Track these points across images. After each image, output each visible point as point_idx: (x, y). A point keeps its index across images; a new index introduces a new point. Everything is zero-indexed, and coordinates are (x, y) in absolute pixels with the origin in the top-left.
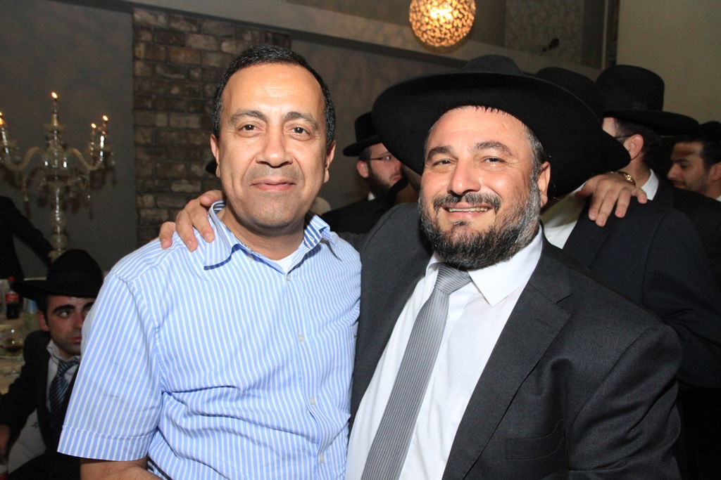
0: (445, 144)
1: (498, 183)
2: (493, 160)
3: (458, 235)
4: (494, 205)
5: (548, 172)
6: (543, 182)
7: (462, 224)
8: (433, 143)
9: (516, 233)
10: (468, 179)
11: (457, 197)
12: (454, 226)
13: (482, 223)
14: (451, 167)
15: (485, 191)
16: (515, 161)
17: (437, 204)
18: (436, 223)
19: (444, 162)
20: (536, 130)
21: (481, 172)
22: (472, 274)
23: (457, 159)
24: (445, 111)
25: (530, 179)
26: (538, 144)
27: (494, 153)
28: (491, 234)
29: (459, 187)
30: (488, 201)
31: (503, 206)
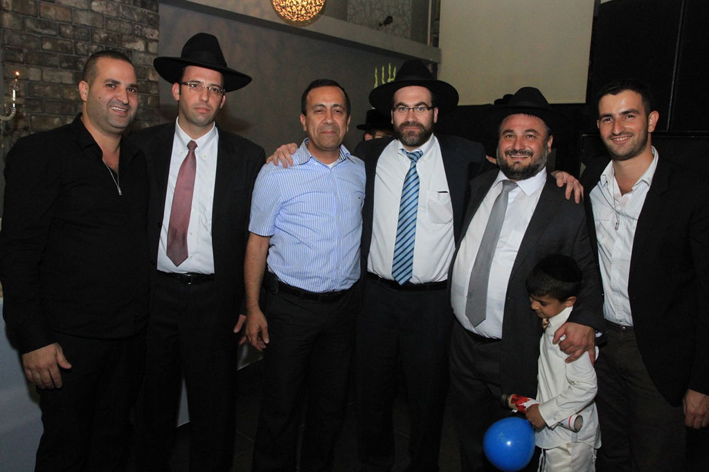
0: (512, 129)
1: (532, 146)
2: (530, 136)
3: (517, 166)
4: (531, 154)
5: (552, 140)
6: (549, 144)
7: (518, 162)
8: (504, 127)
9: (538, 165)
10: (521, 145)
11: (515, 152)
12: (515, 163)
13: (527, 162)
14: (513, 139)
15: (527, 149)
16: (539, 137)
17: (507, 153)
18: (506, 161)
19: (509, 136)
20: (548, 123)
21: (526, 142)
22: (518, 183)
23: (516, 136)
24: (510, 114)
25: (545, 145)
26: (549, 129)
27: (531, 133)
28: (529, 166)
29: (518, 148)
30: (529, 153)
31: (534, 155)
